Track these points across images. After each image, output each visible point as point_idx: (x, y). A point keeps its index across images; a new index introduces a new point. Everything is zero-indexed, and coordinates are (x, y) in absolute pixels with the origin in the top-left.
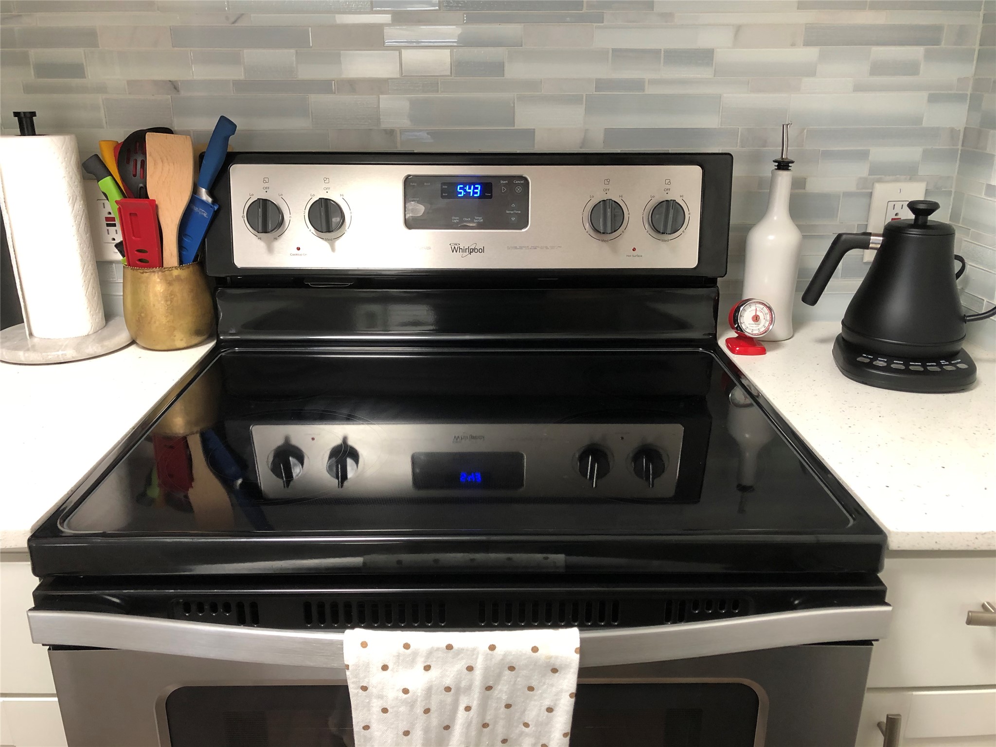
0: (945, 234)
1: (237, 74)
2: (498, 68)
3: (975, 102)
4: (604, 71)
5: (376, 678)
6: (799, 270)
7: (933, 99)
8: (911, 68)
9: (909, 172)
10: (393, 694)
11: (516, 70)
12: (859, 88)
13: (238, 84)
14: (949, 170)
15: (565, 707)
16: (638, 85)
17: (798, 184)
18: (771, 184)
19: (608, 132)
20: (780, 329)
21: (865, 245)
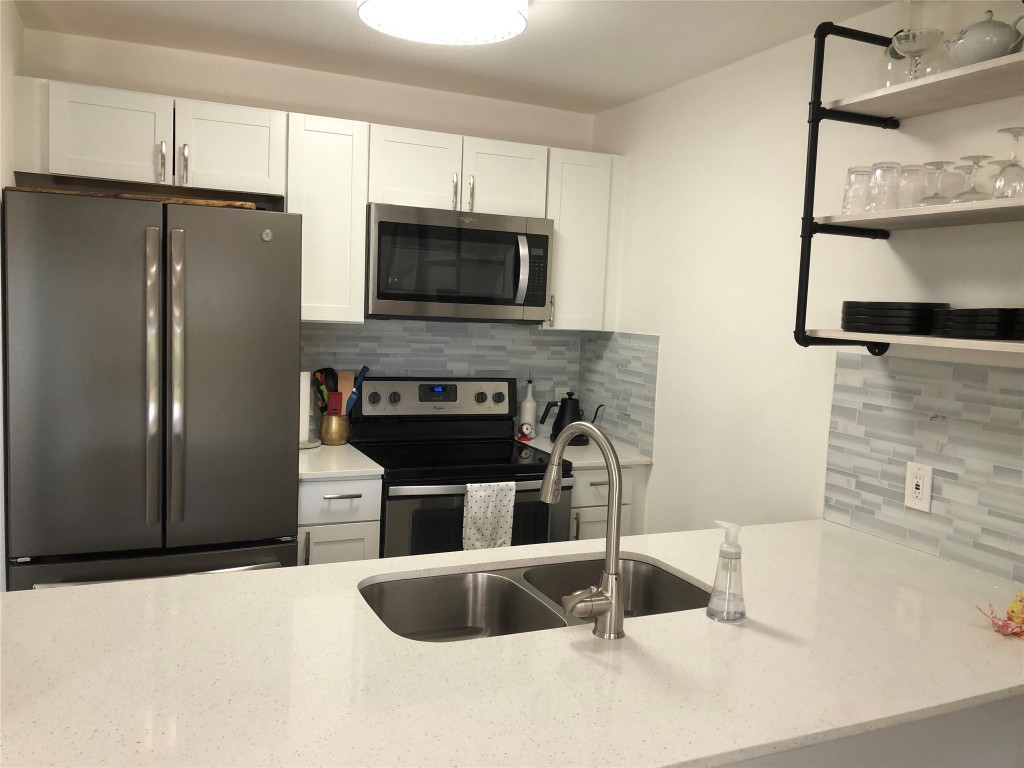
0: (576, 402)
1: (357, 351)
2: (441, 350)
3: (581, 363)
4: (473, 352)
5: (474, 494)
6: (537, 416)
7: (569, 362)
8: (562, 353)
9: (564, 384)
10: (478, 497)
11: (448, 351)
12: (548, 359)
13: (357, 354)
14: (577, 384)
15: (511, 509)
16: (484, 356)
17: (534, 388)
18: (526, 388)
19: (476, 371)
20: (533, 435)
21: (556, 405)
